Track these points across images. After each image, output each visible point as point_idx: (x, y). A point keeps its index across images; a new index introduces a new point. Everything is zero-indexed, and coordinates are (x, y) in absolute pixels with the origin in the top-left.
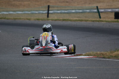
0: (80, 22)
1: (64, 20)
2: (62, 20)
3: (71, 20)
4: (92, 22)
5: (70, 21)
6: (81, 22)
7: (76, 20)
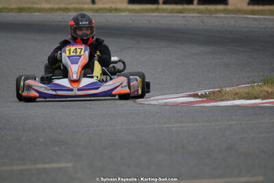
0: (63, 13)
1: (21, 10)
2: (16, 9)
3: (39, 10)
4: (93, 12)
5: (39, 12)
6: (65, 14)
7: (51, 10)
